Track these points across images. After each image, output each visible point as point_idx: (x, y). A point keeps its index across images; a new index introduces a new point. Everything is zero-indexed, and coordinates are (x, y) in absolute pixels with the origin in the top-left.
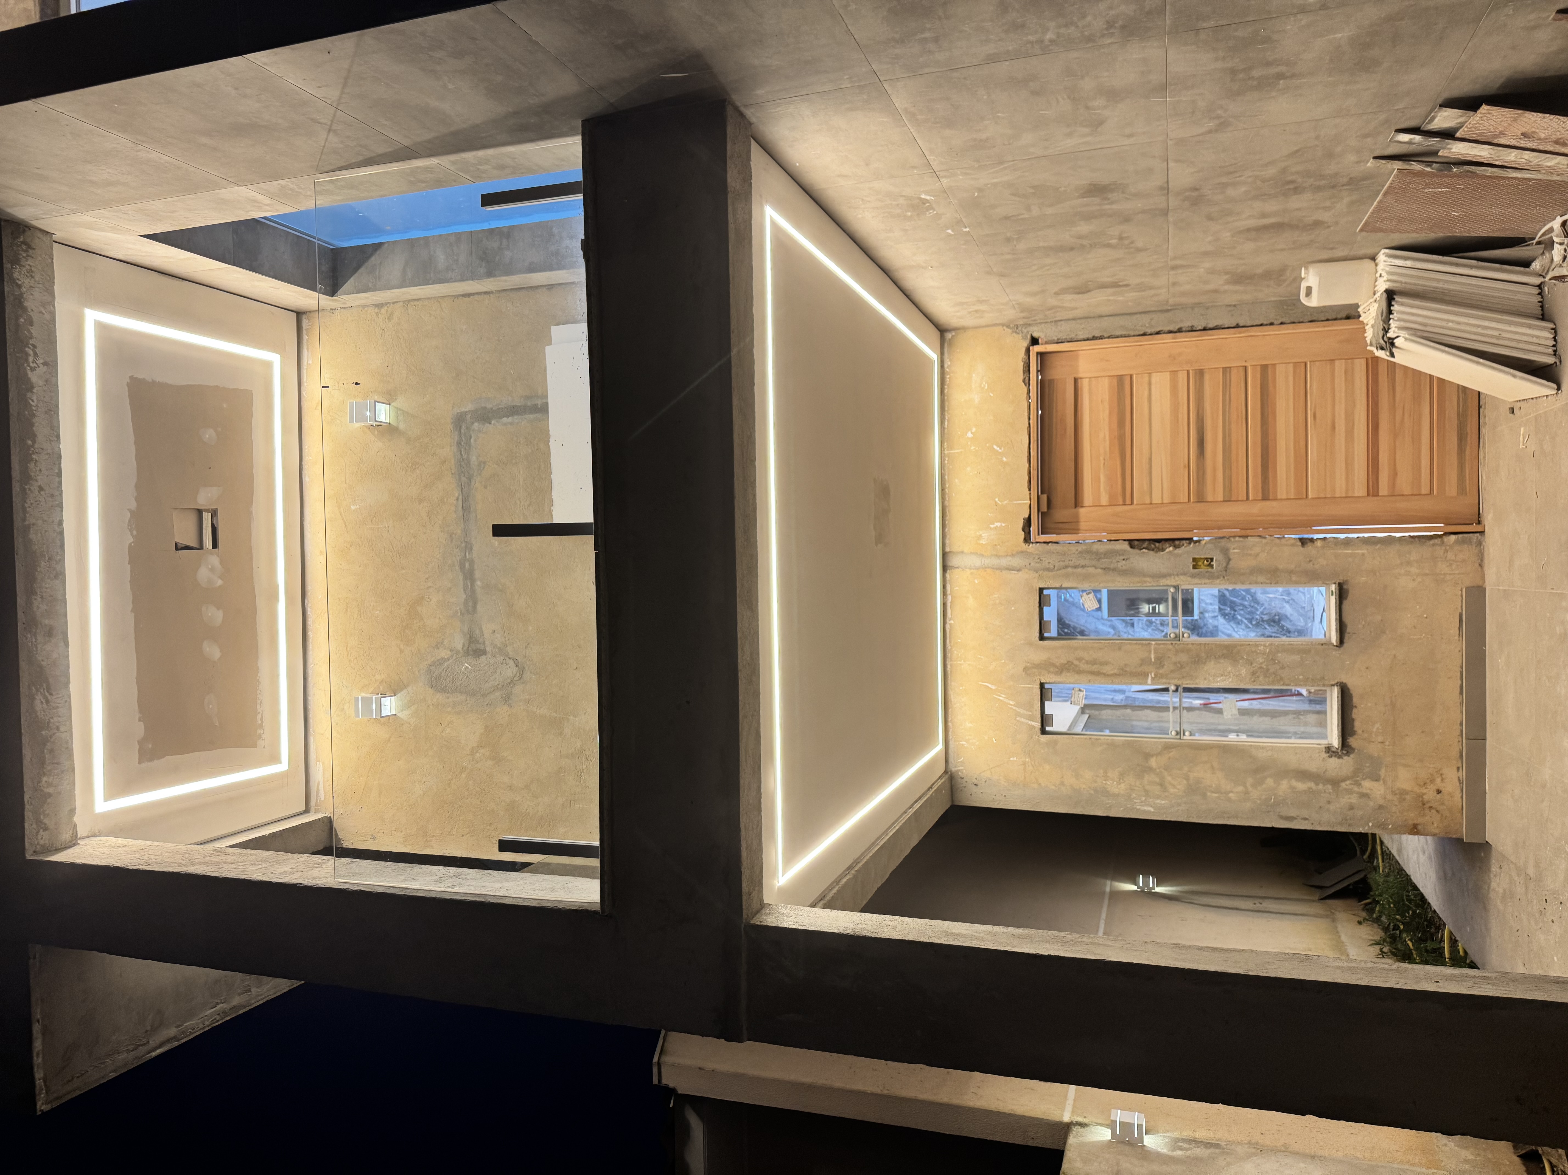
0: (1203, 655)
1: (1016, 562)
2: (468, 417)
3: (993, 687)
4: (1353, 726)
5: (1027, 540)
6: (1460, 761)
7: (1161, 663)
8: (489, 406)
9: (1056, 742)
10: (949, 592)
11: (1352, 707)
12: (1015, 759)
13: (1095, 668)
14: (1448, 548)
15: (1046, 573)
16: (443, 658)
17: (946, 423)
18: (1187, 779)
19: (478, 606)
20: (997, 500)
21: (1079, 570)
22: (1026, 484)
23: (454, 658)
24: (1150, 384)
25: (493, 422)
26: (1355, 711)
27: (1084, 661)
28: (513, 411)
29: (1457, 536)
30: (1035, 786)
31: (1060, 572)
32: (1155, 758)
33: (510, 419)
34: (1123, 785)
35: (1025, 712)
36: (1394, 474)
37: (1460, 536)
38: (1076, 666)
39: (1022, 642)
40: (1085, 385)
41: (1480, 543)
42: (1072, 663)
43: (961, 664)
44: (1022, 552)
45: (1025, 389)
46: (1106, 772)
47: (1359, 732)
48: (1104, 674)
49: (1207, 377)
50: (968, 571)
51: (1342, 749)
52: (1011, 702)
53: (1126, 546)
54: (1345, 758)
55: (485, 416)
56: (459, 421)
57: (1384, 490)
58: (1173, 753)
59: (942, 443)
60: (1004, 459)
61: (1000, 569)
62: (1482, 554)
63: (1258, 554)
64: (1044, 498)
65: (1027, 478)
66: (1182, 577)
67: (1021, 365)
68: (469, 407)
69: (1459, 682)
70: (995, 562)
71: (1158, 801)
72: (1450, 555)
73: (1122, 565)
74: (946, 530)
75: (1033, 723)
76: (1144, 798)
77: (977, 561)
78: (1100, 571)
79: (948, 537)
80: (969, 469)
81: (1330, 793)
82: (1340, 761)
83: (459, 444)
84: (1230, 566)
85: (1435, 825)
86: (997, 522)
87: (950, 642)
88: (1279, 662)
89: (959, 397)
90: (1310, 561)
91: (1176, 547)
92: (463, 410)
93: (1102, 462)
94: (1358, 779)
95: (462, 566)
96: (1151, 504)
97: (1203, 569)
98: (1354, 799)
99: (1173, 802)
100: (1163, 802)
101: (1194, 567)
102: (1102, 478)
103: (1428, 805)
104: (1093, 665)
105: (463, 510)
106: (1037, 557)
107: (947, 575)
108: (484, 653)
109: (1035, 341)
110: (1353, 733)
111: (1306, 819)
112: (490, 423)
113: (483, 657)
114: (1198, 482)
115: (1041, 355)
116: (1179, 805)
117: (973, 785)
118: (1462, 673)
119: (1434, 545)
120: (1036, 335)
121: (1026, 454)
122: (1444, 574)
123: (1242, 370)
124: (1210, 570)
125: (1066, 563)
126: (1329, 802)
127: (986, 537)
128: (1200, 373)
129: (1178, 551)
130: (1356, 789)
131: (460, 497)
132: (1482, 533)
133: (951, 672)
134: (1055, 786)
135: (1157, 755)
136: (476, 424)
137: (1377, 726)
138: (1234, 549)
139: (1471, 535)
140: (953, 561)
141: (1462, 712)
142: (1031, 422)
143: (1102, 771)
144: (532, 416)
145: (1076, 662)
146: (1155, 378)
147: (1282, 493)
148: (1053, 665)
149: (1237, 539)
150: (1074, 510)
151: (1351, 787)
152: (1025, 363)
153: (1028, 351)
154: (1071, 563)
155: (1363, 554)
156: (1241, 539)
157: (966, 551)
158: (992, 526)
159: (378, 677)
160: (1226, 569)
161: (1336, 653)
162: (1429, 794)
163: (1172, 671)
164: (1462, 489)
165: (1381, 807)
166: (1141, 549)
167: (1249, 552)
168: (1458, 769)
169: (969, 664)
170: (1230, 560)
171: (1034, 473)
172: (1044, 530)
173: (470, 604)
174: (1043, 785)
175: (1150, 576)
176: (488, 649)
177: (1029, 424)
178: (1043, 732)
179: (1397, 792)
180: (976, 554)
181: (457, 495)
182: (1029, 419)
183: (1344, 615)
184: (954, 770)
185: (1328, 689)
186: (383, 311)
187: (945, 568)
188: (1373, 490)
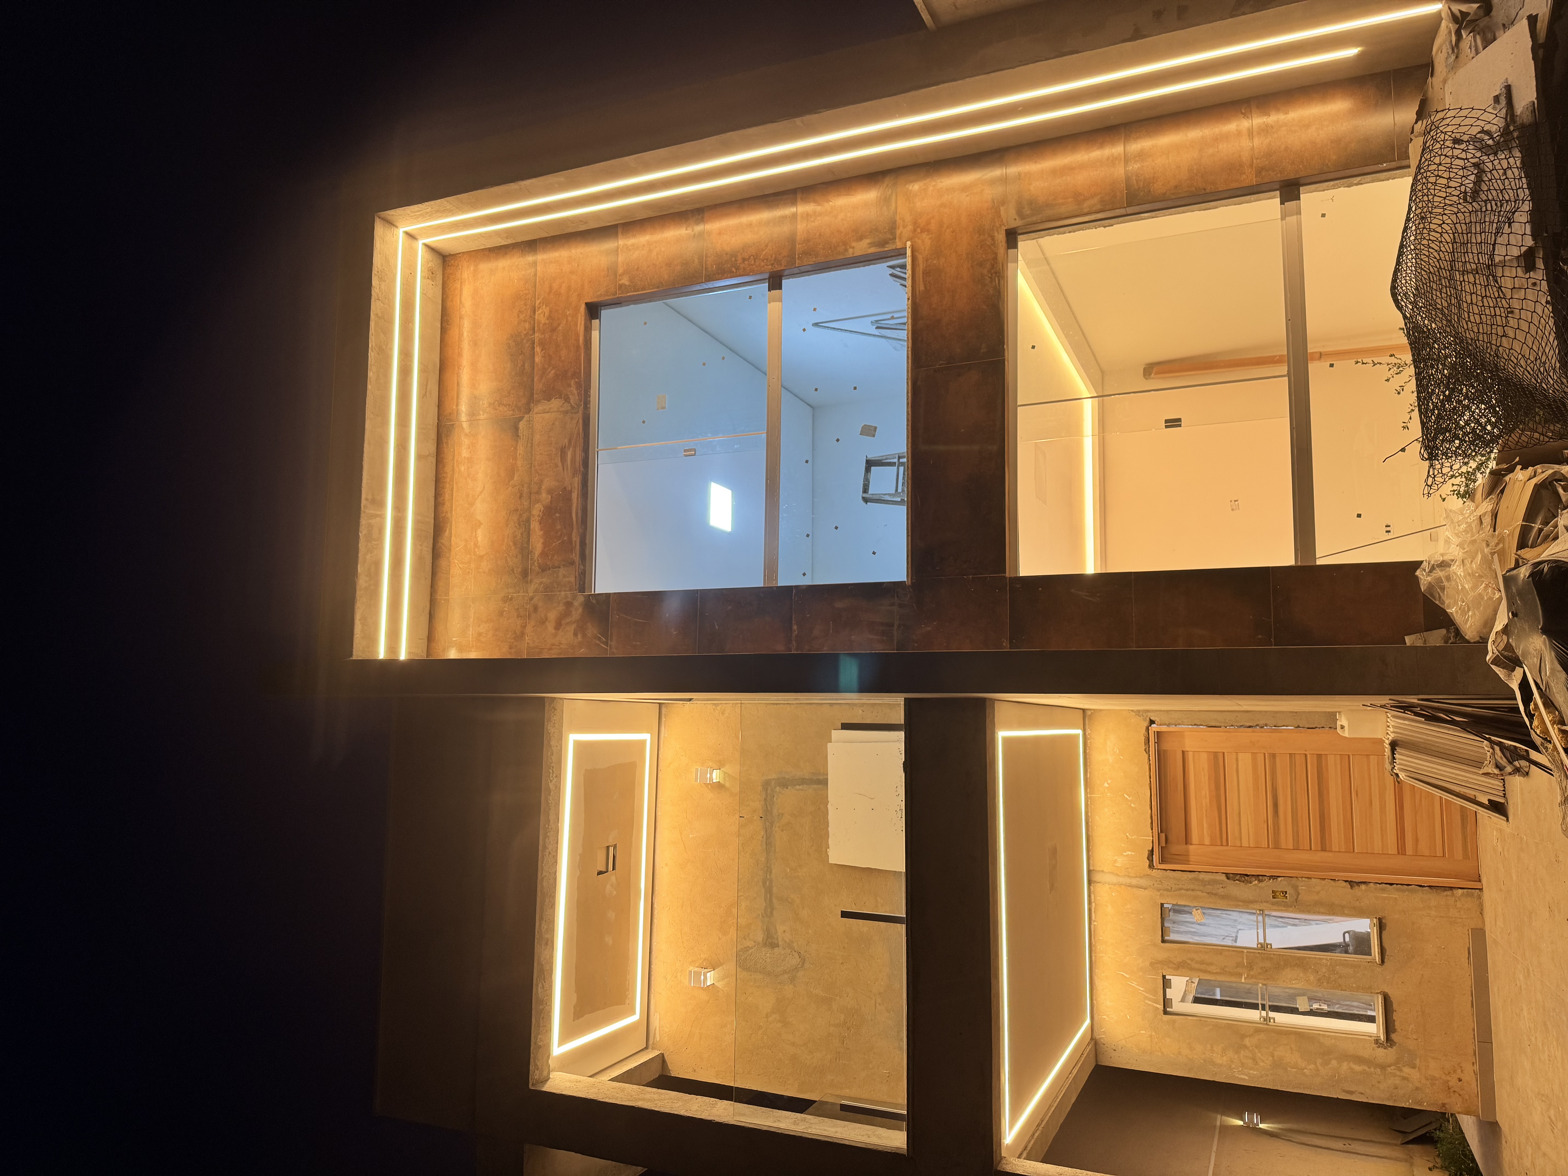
0: (1282, 963)
1: (1143, 882)
2: (773, 783)
3: (1127, 976)
4: (1394, 1026)
5: (1151, 866)
6: (1474, 1057)
7: (1251, 967)
8: (787, 777)
9: (1174, 1022)
10: (1093, 900)
11: (1393, 1011)
12: (1144, 1032)
13: (1203, 967)
14: (1457, 899)
15: (1165, 892)
16: (748, 947)
17: (1088, 775)
18: (1273, 1057)
19: (774, 912)
20: (1128, 834)
21: (1190, 892)
22: (1149, 825)
23: (756, 947)
24: (1237, 760)
25: (789, 788)
26: (1395, 1013)
27: (1194, 961)
28: (803, 781)
29: (1463, 890)
30: (1160, 1054)
31: (1176, 893)
32: (1248, 1038)
33: (801, 787)
34: (1225, 1058)
35: (1151, 997)
36: (1416, 840)
37: (1465, 890)
38: (1189, 964)
39: (1149, 943)
40: (1190, 757)
41: (1480, 897)
42: (1186, 962)
43: (1103, 957)
44: (1148, 875)
45: (1147, 756)
46: (1212, 1047)
47: (1399, 1030)
48: (1210, 972)
49: (1278, 760)
50: (1107, 886)
51: (1387, 1042)
52: (1141, 989)
53: (1224, 877)
54: (1389, 1049)
55: (784, 783)
56: (766, 784)
57: (1409, 850)
58: (1262, 1036)
59: (1086, 789)
60: (1133, 805)
61: (1131, 886)
62: (1482, 905)
63: (1319, 892)
64: (1163, 836)
65: (1150, 821)
66: (1265, 904)
67: (1143, 739)
68: (774, 776)
69: (1471, 998)
70: (1128, 881)
71: (1251, 1072)
72: (1459, 904)
73: (1221, 891)
74: (1090, 853)
75: (1158, 1006)
76: (1240, 1069)
77: (1113, 879)
78: (1205, 894)
79: (1092, 858)
80: (1106, 810)
81: (1379, 1075)
82: (1385, 1051)
83: (765, 799)
84: (1299, 899)
85: (1459, 1105)
86: (1128, 851)
87: (1094, 938)
88: (1337, 973)
89: (1097, 757)
90: (1358, 900)
91: (1260, 881)
92: (770, 778)
93: (1205, 813)
94: (1400, 1065)
95: (764, 883)
96: (1241, 846)
97: (1280, 899)
98: (1397, 1081)
99: (1263, 1073)
100: (1255, 1073)
101: (1274, 897)
102: (1205, 825)
103: (1452, 1090)
104: (1201, 964)
105: (767, 845)
106: (1159, 880)
107: (1092, 887)
108: (778, 946)
109: (1152, 722)
110: (1395, 1031)
111: (1362, 1094)
112: (787, 788)
113: (777, 948)
114: (1275, 833)
115: (1159, 734)
116: (1267, 1075)
117: (1112, 1050)
118: (1472, 991)
119: (1447, 896)
120: (1152, 718)
121: (1149, 803)
122: (1455, 918)
123: (1303, 757)
124: (1285, 900)
125: (1181, 886)
126: (1379, 1082)
127: (1120, 861)
128: (1273, 756)
129: (1261, 884)
130: (1398, 1073)
131: (765, 836)
132: (1481, 890)
133: (1095, 961)
134: (1173, 1054)
135: (1250, 1036)
136: (778, 788)
137: (1412, 1026)
138: (1302, 886)
139: (1473, 890)
140: (1097, 877)
141: (1474, 1021)
142: (1152, 780)
143: (1209, 1046)
144: (816, 786)
145: (1189, 962)
146: (1240, 756)
147: (1335, 848)
148: (1171, 962)
149: (1304, 879)
150: (1184, 847)
151: (1394, 1071)
152: (1145, 737)
153: (1147, 729)
154: (1184, 887)
155: (1396, 898)
156: (1307, 880)
157: (1105, 870)
158: (1125, 854)
159: (702, 956)
160: (1296, 900)
161: (1379, 969)
162: (1453, 1082)
163: (1259, 974)
164: (1466, 856)
165: (1417, 1089)
166: (1234, 881)
167: (1313, 889)
168: (1473, 1064)
169: (1109, 957)
170: (1299, 894)
171: (1155, 818)
172: (1163, 860)
173: (769, 910)
174: (1165, 1053)
175: (1241, 901)
176: (780, 943)
177: (1150, 781)
178: (1165, 1012)
179: (1429, 1077)
180: (1112, 873)
181: (762, 834)
182: (1150, 778)
183: (1384, 941)
184: (1097, 1037)
185: (1376, 996)
186: (718, 708)
187: (1090, 882)
188: (1401, 850)
